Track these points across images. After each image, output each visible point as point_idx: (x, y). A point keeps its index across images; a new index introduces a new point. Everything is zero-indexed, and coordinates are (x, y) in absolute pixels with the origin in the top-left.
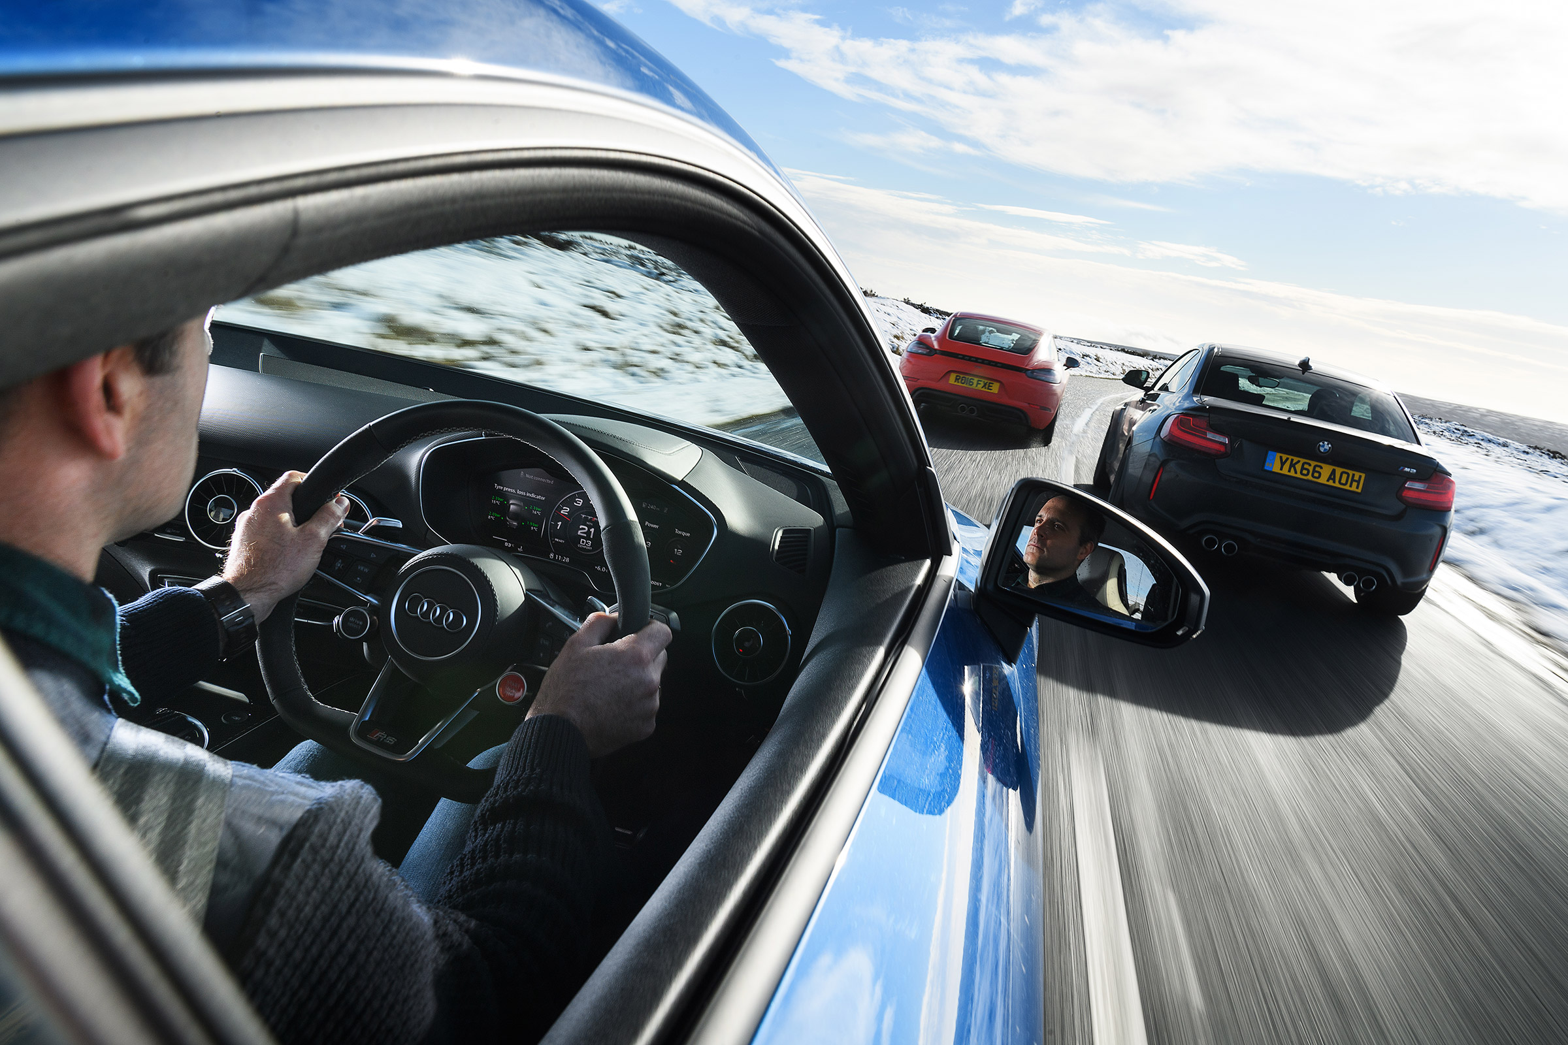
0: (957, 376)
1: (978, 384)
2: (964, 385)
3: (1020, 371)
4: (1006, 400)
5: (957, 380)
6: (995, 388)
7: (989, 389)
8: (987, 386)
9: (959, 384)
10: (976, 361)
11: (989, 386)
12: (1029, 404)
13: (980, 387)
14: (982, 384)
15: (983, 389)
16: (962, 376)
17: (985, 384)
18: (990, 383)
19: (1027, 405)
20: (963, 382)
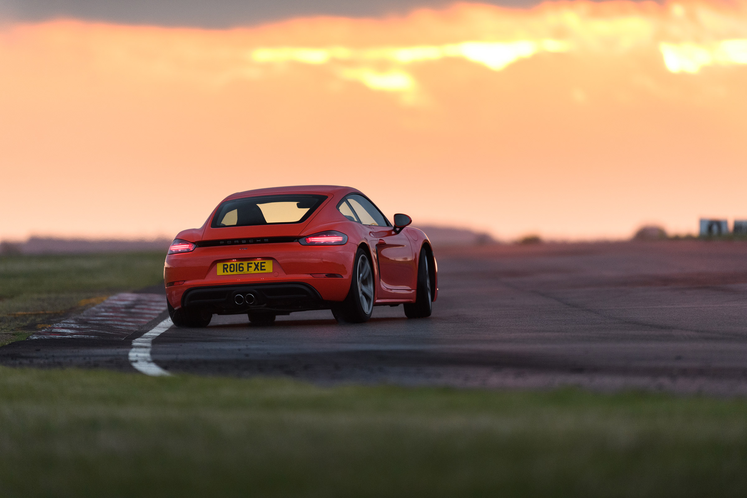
0: (224, 265)
1: (248, 267)
2: (235, 273)
3: (292, 241)
4: (283, 277)
5: (225, 269)
6: (269, 266)
7: (261, 270)
8: (259, 268)
9: (229, 273)
10: (240, 243)
11: (261, 266)
12: (311, 274)
13: (252, 270)
14: (253, 266)
15: (257, 271)
16: (229, 264)
17: (257, 266)
18: (261, 263)
19: (309, 276)
20: (232, 269)
